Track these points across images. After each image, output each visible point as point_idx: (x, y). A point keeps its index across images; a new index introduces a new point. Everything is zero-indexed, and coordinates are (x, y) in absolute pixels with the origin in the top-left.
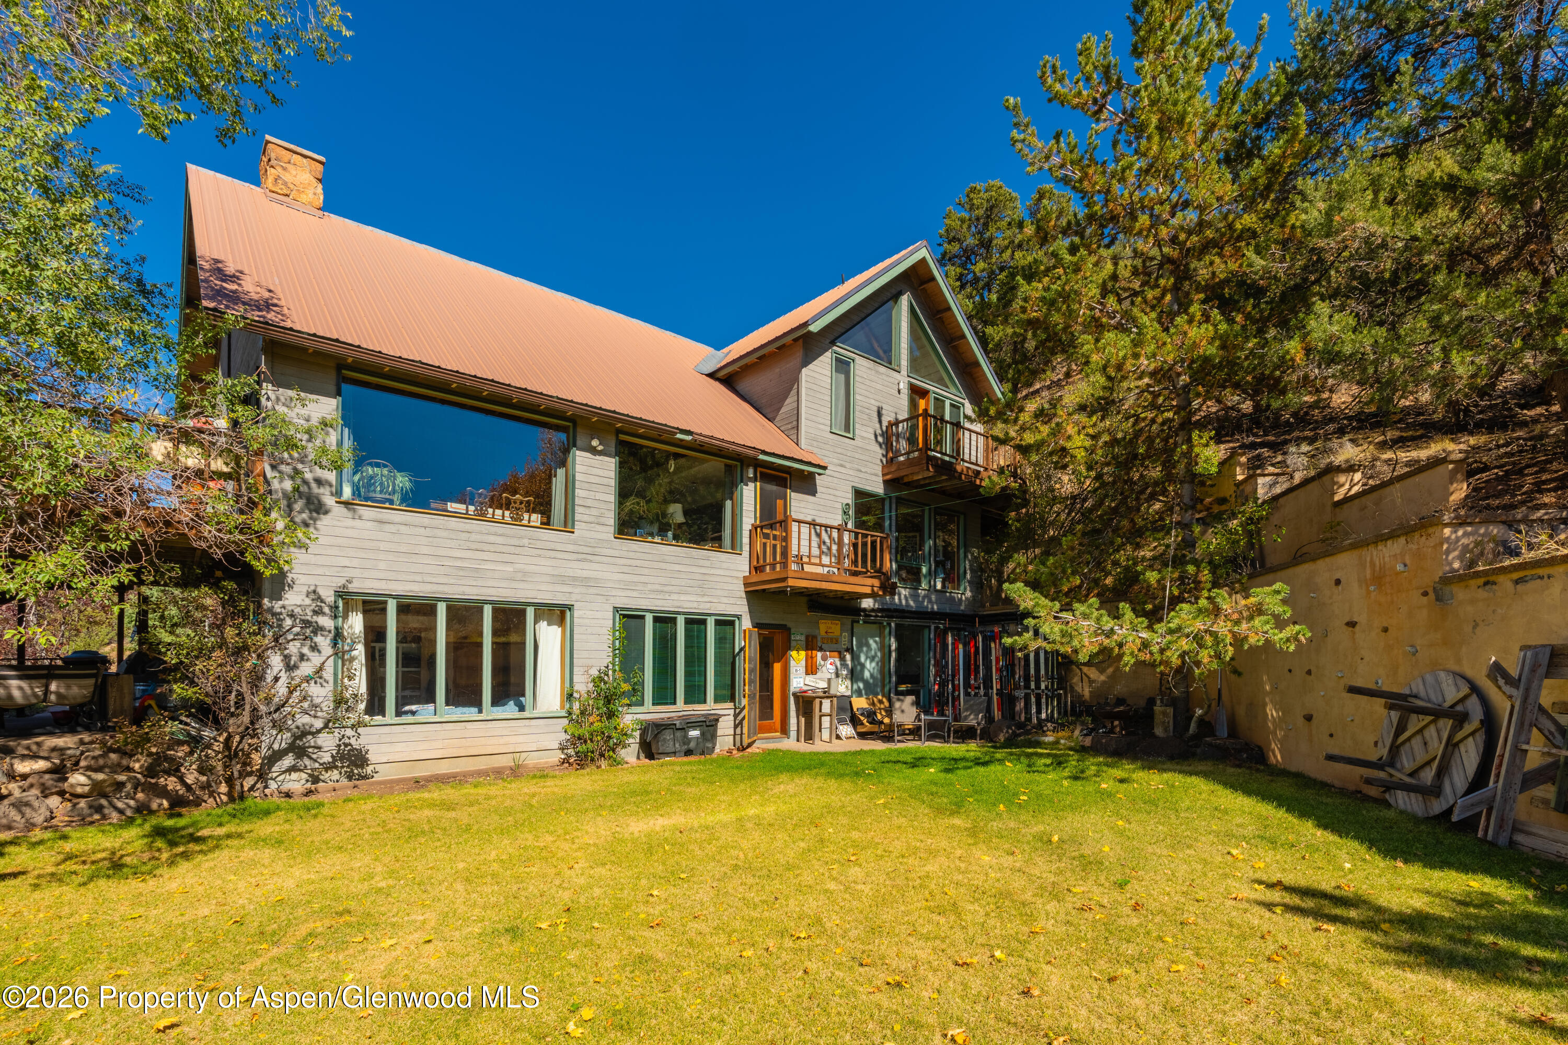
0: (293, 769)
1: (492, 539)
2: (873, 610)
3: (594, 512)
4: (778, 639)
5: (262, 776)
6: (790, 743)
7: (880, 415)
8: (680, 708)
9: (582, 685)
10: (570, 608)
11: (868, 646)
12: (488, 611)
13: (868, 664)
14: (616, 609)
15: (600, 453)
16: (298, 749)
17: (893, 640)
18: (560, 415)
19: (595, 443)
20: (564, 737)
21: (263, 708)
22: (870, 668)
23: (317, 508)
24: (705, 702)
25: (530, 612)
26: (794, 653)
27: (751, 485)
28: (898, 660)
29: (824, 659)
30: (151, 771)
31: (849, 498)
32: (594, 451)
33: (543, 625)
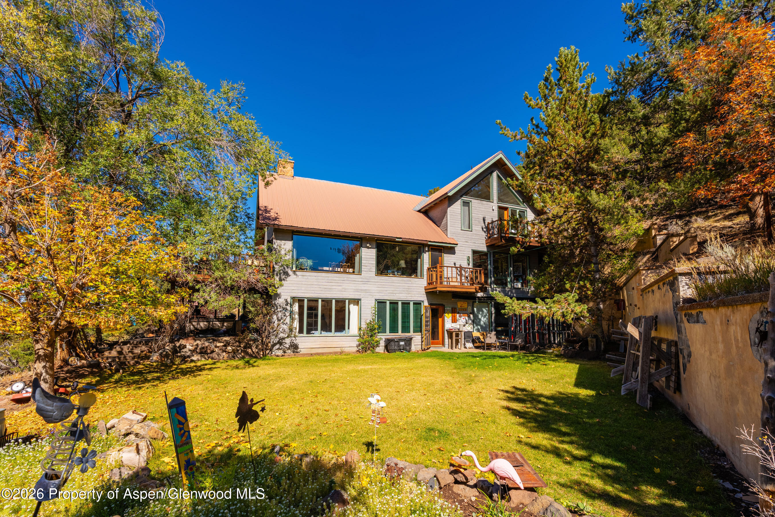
0: (279, 349)
1: (335, 278)
2: (482, 297)
3: (368, 267)
4: (440, 310)
5: (271, 350)
6: (446, 349)
7: (484, 220)
8: (400, 334)
9: (364, 326)
10: (360, 300)
11: (483, 311)
12: (334, 301)
13: (482, 319)
14: (376, 300)
15: (370, 248)
16: (280, 342)
17: (493, 309)
18: (357, 238)
19: (368, 245)
20: (358, 343)
21: (271, 331)
22: (484, 320)
23: (287, 274)
24: (410, 332)
25: (347, 301)
26: (446, 315)
27: (427, 253)
28: (495, 317)
29: (460, 317)
30: (245, 347)
31: (470, 254)
32: (368, 248)
33: (352, 306)
